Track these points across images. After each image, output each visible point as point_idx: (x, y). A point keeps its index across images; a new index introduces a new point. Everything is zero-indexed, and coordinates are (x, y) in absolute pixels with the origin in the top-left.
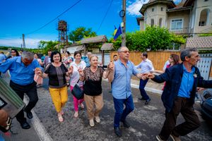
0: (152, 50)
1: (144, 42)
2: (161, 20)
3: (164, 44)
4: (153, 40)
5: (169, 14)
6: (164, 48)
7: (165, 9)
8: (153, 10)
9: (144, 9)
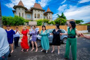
2: (23, 14)
5: (26, 12)
7: (24, 10)
8: (19, 9)
9: (15, 7)
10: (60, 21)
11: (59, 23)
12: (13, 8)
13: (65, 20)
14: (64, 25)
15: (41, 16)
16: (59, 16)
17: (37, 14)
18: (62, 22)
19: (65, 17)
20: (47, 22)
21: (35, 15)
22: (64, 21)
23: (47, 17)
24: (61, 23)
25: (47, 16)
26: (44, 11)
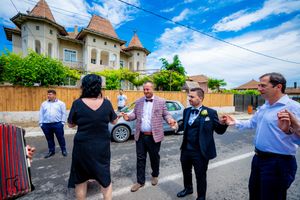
0: (43, 84)
1: (30, 74)
2: (50, 46)
3: (58, 79)
4: (43, 72)
5: (61, 41)
6: (59, 84)
7: (55, 33)
8: (38, 28)
9: (21, 20)
10: (168, 77)
11: (166, 84)
12: (12, 20)
13: (181, 77)
14: (179, 90)
15: (111, 58)
16: (166, 63)
17: (99, 51)
18: (175, 81)
19: (183, 69)
20: (131, 79)
21: (94, 53)
22: (179, 79)
23: (131, 64)
24: (171, 84)
25: (131, 60)
26: (121, 44)
